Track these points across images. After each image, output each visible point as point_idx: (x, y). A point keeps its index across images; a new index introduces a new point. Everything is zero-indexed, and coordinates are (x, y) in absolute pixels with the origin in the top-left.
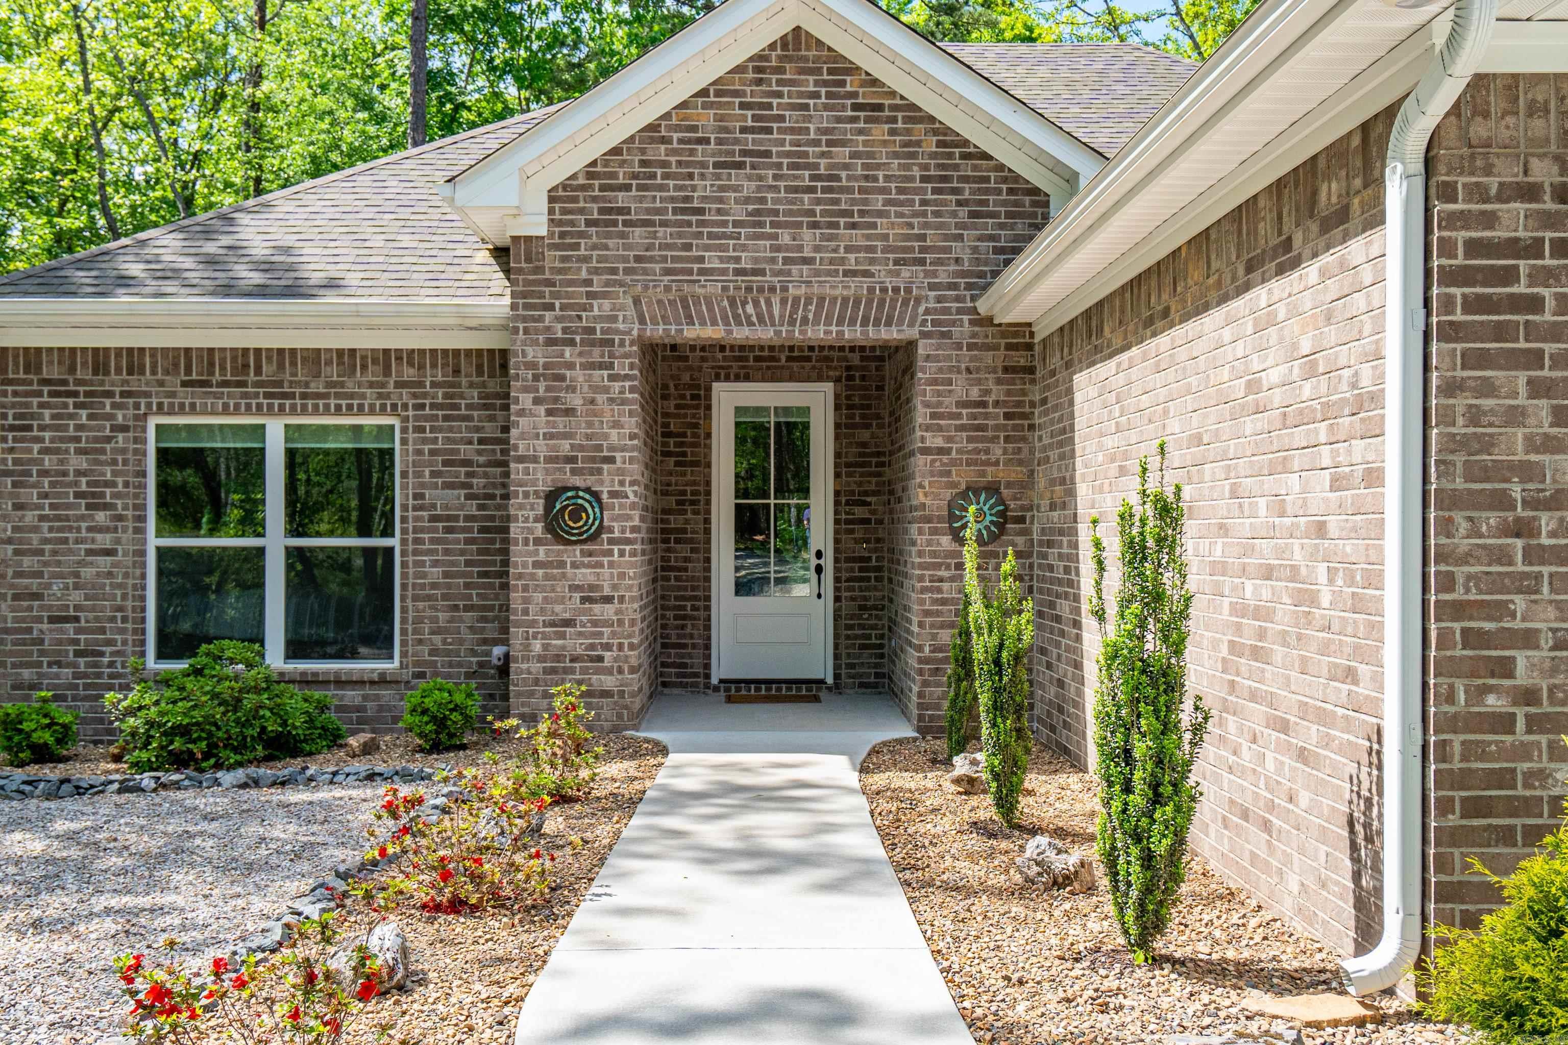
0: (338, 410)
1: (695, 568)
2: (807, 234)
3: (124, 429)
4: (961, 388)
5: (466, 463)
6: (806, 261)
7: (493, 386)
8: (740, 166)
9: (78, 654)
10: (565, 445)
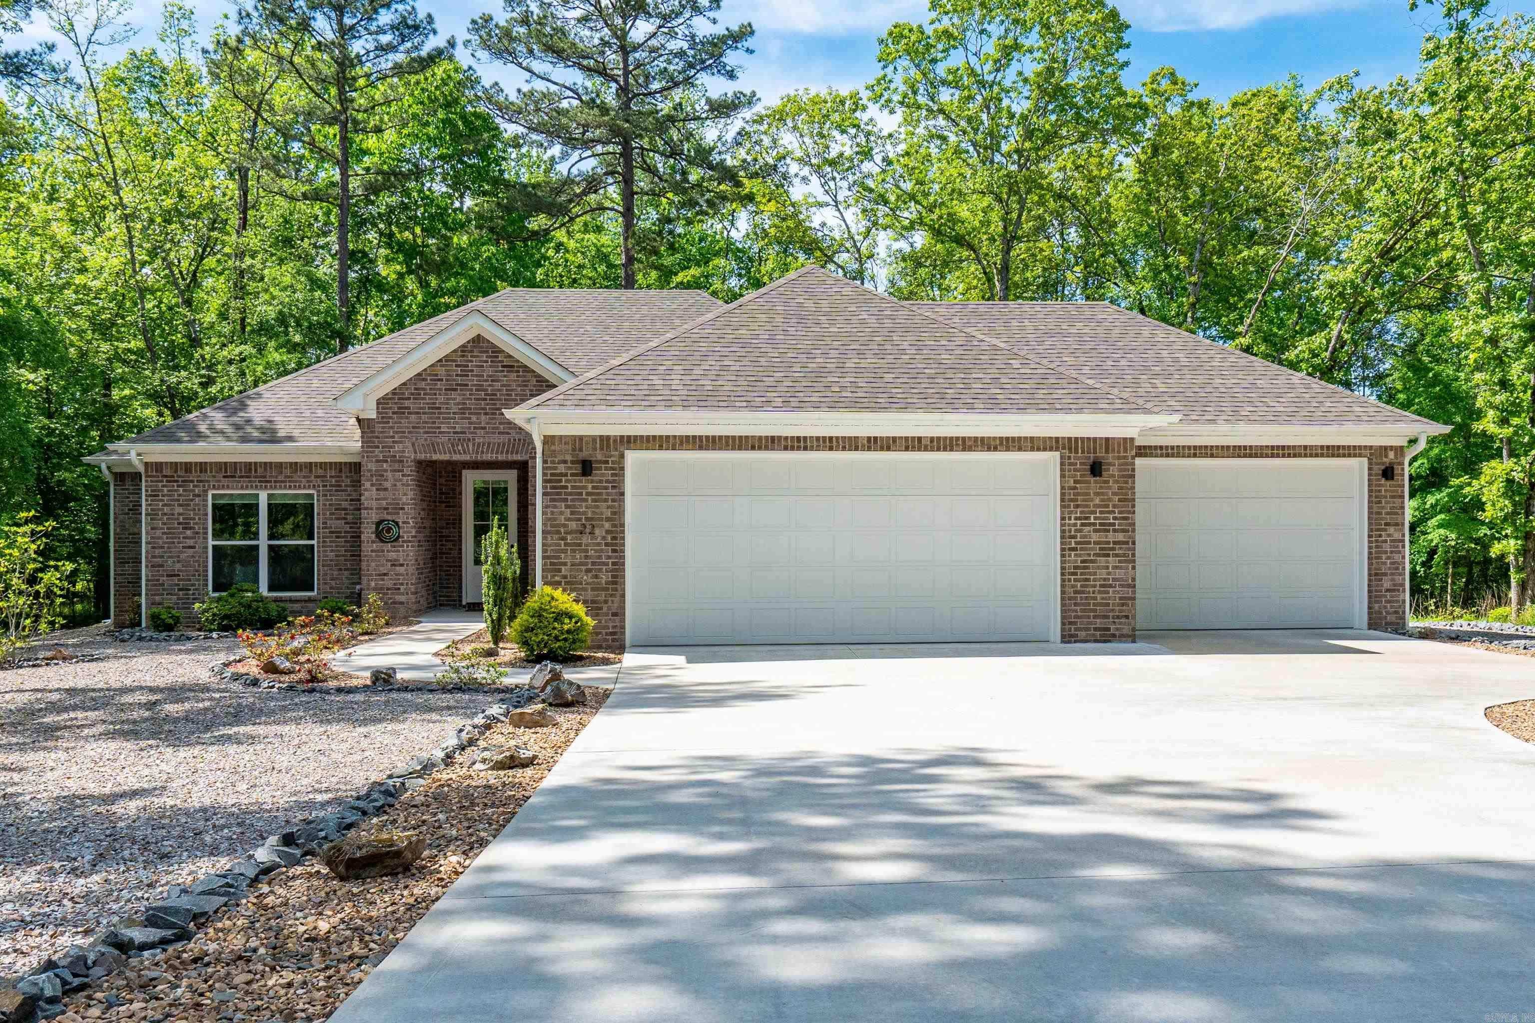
0: (290, 487)
1: (455, 553)
2: (483, 417)
3: (199, 496)
5: (345, 509)
6: (484, 428)
7: (355, 477)
8: (455, 390)
9: (179, 590)
10: (384, 503)
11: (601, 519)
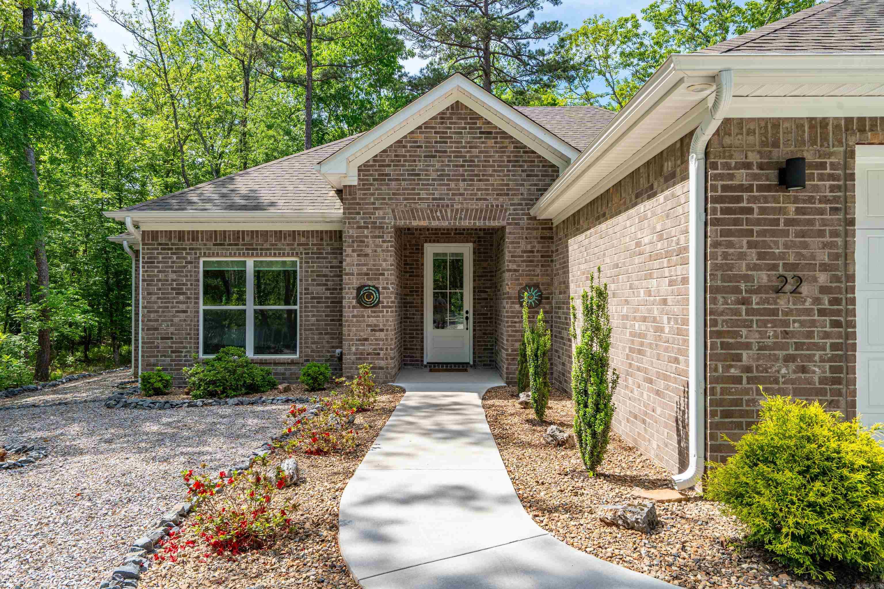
0: (275, 255)
1: (417, 317)
2: (461, 184)
3: (191, 263)
4: (523, 245)
6: (462, 194)
7: (336, 245)
9: (172, 352)
10: (365, 269)
11: (812, 267)
